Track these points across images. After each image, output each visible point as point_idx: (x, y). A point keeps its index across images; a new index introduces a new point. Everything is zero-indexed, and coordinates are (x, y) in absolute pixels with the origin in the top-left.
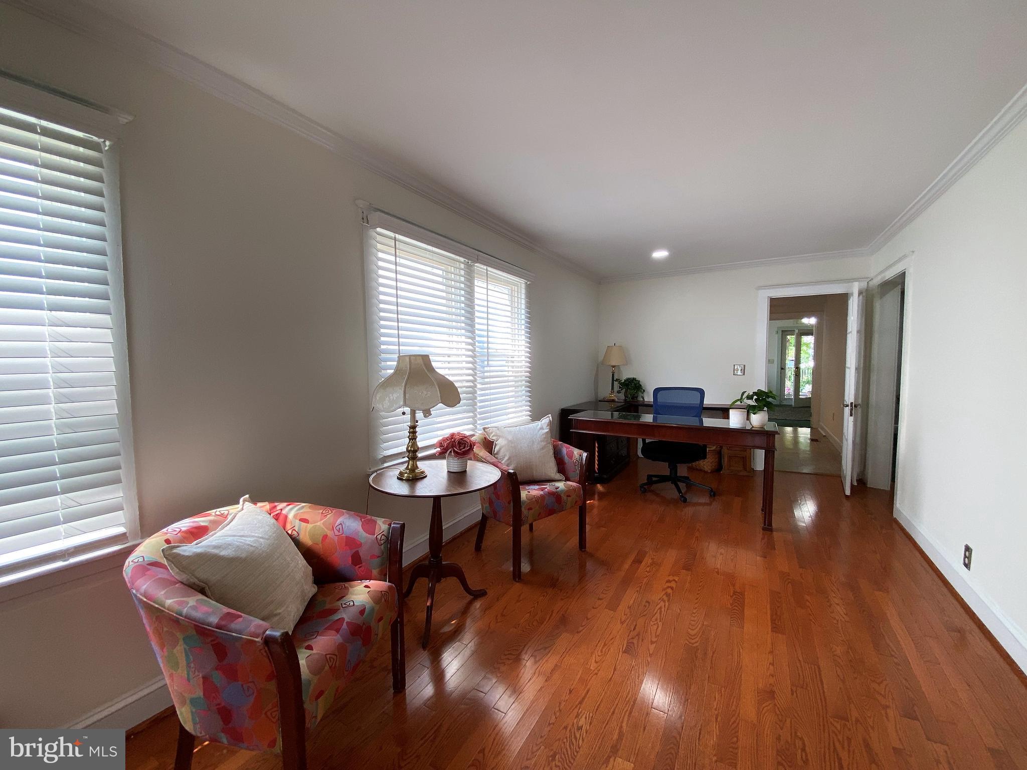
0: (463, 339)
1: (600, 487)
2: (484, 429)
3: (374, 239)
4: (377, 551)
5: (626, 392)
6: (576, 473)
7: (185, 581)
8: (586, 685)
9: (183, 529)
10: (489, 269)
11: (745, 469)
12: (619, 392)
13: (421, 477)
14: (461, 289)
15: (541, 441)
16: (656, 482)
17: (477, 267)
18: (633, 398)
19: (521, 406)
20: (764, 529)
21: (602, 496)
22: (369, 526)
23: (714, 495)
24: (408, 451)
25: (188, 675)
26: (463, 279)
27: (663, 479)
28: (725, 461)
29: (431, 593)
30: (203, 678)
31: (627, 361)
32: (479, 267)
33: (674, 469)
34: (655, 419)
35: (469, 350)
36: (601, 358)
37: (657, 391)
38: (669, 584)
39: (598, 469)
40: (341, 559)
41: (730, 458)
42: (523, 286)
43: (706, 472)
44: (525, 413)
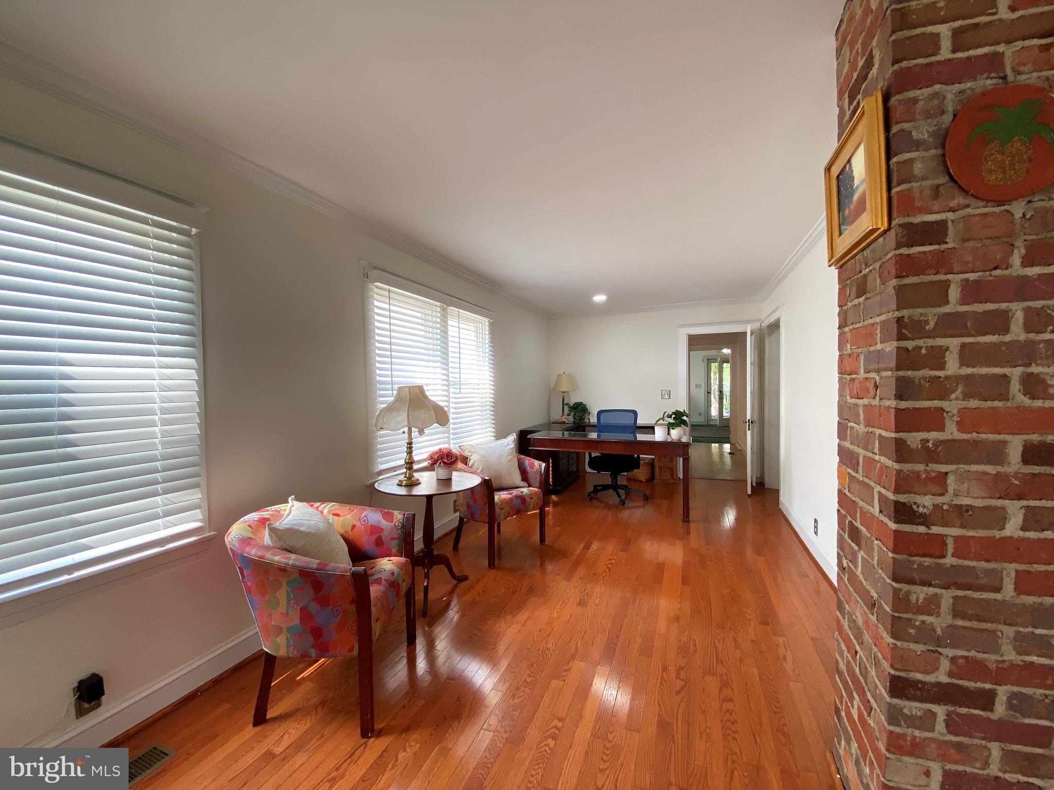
0: (439, 370)
1: (554, 497)
2: (460, 447)
3: (373, 291)
4: (396, 534)
5: (575, 414)
6: (536, 480)
7: (279, 546)
8: (551, 626)
9: (256, 519)
10: (460, 310)
11: (673, 478)
12: (568, 415)
13: (417, 483)
14: (437, 328)
15: (508, 455)
16: (600, 490)
17: (450, 309)
18: (580, 420)
19: (486, 428)
20: (683, 521)
21: (555, 504)
22: (388, 516)
23: (647, 499)
24: (406, 463)
25: (287, 610)
26: (439, 320)
27: (605, 487)
28: (657, 471)
29: (427, 576)
30: (301, 609)
31: (575, 387)
32: (452, 309)
33: (614, 478)
34: (598, 436)
35: (444, 380)
36: (553, 384)
37: (600, 413)
38: (610, 562)
39: (552, 482)
40: (366, 543)
41: (660, 468)
42: (487, 324)
43: (641, 482)
44: (489, 434)
